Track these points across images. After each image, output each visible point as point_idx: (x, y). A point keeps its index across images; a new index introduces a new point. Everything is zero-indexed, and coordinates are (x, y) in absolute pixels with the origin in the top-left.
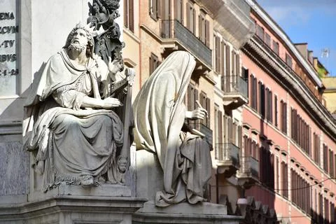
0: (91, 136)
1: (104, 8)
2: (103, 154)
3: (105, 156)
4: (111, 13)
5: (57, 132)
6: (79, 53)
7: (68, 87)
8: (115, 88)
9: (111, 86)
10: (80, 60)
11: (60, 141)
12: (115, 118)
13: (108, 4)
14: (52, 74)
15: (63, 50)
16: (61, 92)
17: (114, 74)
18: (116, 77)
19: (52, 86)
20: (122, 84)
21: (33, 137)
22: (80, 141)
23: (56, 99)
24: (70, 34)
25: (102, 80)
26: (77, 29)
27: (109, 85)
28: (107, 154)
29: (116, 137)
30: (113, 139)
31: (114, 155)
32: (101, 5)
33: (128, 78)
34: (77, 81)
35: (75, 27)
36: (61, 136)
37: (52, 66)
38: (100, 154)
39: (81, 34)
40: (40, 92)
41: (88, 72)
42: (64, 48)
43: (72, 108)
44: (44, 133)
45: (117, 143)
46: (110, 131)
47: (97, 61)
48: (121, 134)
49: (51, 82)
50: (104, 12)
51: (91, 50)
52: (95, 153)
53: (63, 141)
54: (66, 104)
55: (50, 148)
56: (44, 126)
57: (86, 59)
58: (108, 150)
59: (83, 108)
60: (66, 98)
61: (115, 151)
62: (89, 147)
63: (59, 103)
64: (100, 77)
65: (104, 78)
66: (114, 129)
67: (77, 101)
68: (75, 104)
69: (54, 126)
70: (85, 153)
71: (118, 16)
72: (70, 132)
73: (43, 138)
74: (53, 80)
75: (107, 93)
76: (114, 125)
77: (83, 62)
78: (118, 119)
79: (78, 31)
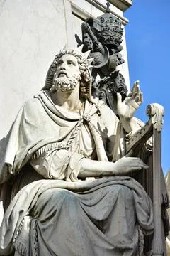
0: (100, 217)
1: (100, 44)
2: (123, 246)
3: (128, 249)
4: (111, 53)
5: (43, 217)
6: (69, 92)
7: (55, 146)
8: (132, 143)
9: (125, 141)
10: (70, 106)
11: (49, 231)
12: (136, 188)
13: (106, 38)
14: (27, 130)
15: (42, 93)
16: (44, 155)
17: (128, 120)
18: (132, 124)
19: (29, 146)
20: (144, 133)
21: (4, 233)
22: (83, 225)
23: (37, 167)
24: (52, 67)
25: (109, 135)
26: (62, 55)
27: (122, 140)
28: (131, 246)
29: (142, 218)
30: (137, 222)
31: (142, 249)
32: (96, 38)
33: (153, 119)
34: (69, 137)
35: (58, 53)
36: (51, 222)
37: (26, 117)
38: (119, 246)
39: (69, 62)
40: (9, 159)
41: (86, 122)
42: (44, 89)
43: (65, 179)
44: (22, 224)
45: (145, 229)
46: (131, 208)
47: (99, 105)
48: (149, 215)
49: (26, 142)
50: (100, 51)
51: (87, 89)
52: (111, 245)
53: (54, 229)
54: (54, 173)
55: (34, 246)
56: (21, 212)
57: (80, 104)
58: (130, 239)
59: (81, 178)
60: (52, 163)
61: (143, 241)
62: (100, 236)
63: (42, 173)
64: (106, 130)
65: (112, 131)
66: (138, 205)
67: (72, 166)
68: (69, 172)
69: (38, 209)
70: (92, 245)
71: (121, 61)
72: (64, 213)
73: (20, 232)
74: (30, 137)
75: (119, 152)
76: (137, 199)
77: (75, 108)
78: (142, 191)
79: (64, 58)
